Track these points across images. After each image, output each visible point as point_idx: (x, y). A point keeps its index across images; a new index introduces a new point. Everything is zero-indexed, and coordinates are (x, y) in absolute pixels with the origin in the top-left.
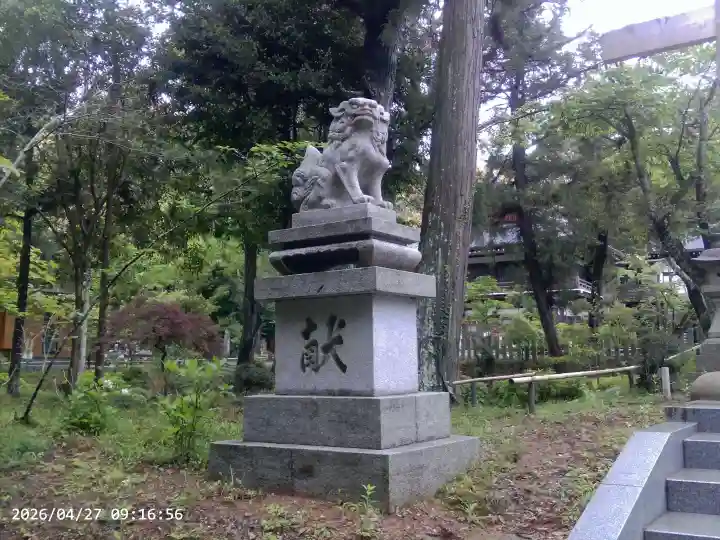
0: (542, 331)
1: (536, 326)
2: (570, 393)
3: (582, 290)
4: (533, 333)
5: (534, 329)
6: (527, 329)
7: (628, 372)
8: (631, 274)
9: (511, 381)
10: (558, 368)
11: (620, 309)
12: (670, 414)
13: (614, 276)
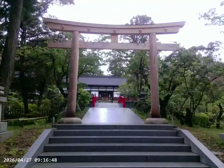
0: (24, 106)
1: (22, 104)
2: (32, 123)
3: (37, 94)
4: (21, 106)
5: (21, 105)
6: (19, 105)
7: (46, 118)
8: (51, 90)
9: (18, 120)
10: (29, 117)
11: (47, 100)
12: (52, 126)
13: (47, 90)
